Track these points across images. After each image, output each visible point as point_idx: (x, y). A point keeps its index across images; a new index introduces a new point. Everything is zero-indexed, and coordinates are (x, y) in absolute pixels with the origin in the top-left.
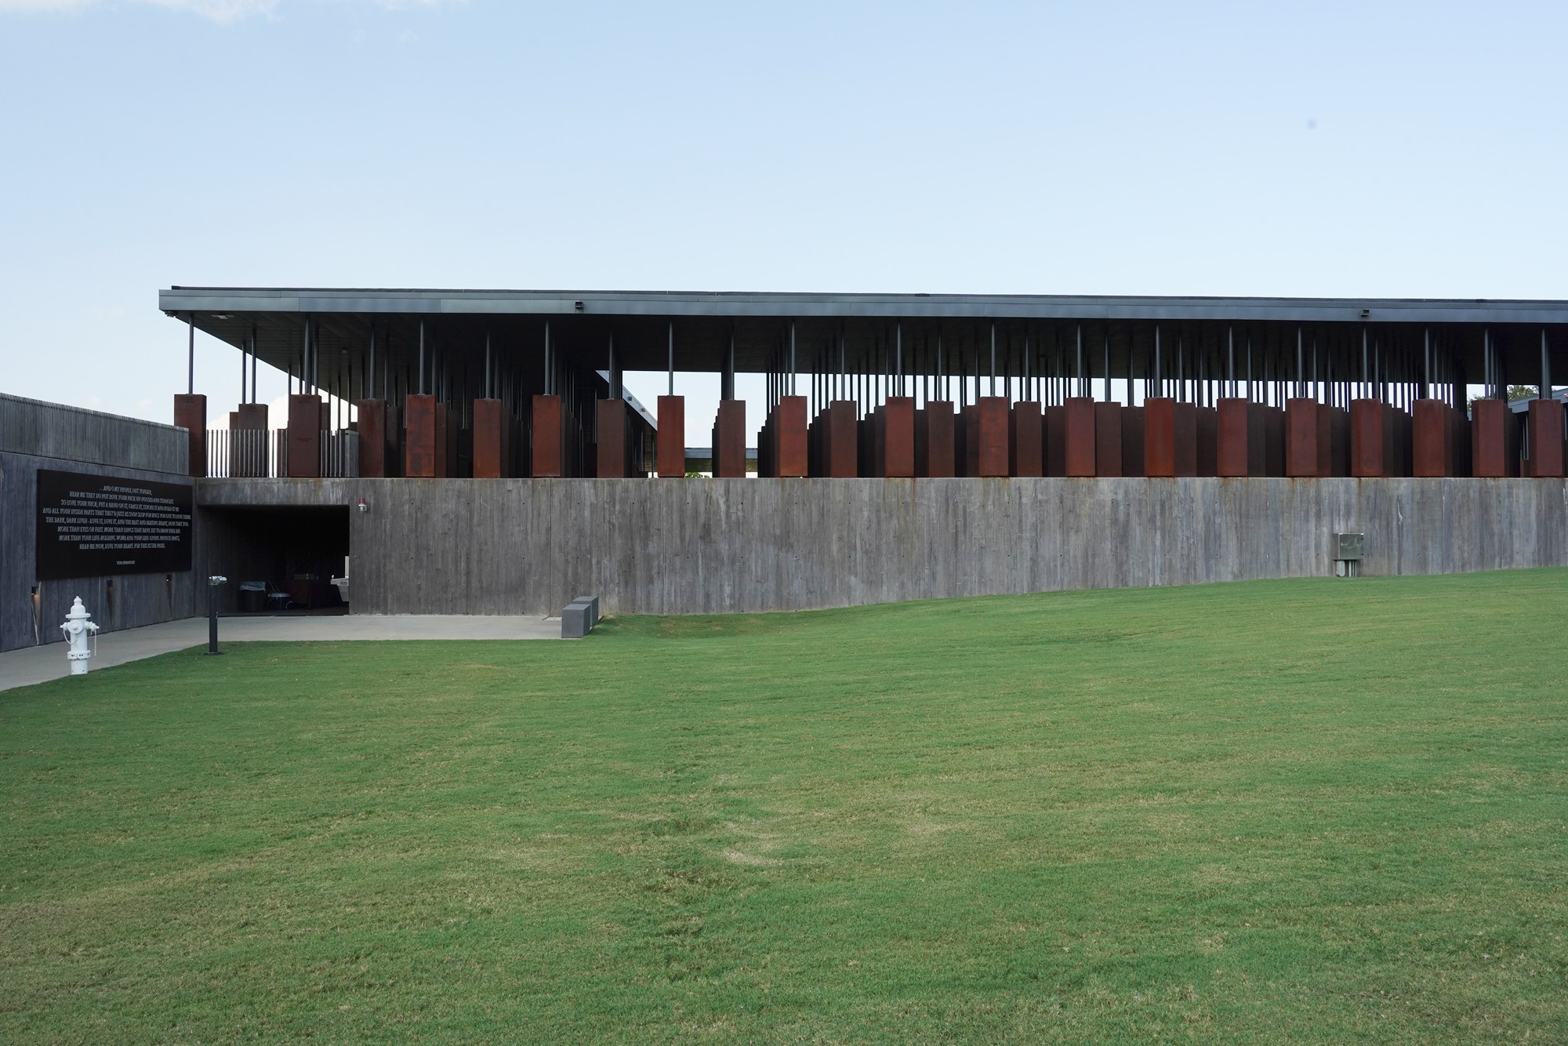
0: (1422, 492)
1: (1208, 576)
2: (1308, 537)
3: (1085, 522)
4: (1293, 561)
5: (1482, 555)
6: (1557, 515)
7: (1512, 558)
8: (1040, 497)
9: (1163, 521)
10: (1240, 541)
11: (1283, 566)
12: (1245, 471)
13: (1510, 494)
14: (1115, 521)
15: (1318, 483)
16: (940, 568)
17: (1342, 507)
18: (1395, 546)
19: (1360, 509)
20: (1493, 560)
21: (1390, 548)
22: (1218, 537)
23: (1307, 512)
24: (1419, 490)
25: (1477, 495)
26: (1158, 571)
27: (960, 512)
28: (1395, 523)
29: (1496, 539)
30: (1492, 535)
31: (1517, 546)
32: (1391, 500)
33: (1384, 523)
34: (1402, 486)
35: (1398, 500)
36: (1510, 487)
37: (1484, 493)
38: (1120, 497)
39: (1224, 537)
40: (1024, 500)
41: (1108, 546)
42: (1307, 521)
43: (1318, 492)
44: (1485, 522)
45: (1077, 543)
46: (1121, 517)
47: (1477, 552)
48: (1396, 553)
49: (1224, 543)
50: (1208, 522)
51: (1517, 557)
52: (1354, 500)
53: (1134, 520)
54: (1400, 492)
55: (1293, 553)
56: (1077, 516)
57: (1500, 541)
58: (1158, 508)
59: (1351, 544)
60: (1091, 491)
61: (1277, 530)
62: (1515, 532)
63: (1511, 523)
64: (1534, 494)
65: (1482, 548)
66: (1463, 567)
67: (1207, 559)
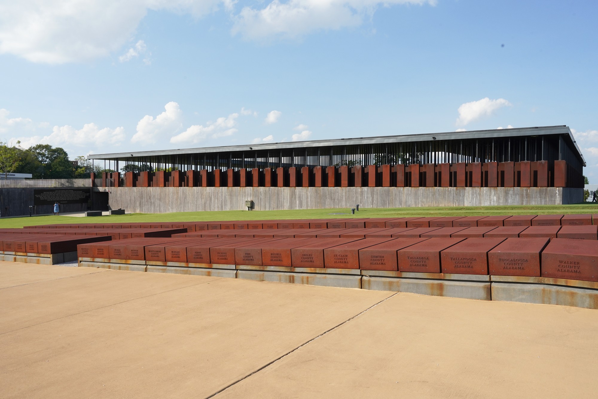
0: (265, 191)
1: (225, 209)
2: (243, 201)
3: (204, 197)
4: (240, 206)
5: (277, 206)
6: (294, 197)
7: (284, 207)
8: (197, 191)
9: (217, 197)
10: (231, 201)
11: (238, 207)
12: (232, 186)
13: (284, 191)
14: (209, 197)
15: (245, 188)
16: (182, 206)
17: (249, 194)
18: (260, 203)
19: (253, 195)
20: (280, 208)
21: (259, 204)
22: (227, 201)
23: (243, 195)
24: (264, 190)
25: (277, 192)
26: (216, 208)
27: (185, 194)
28: (260, 198)
29: (280, 202)
30: (280, 201)
31: (285, 204)
32: (259, 192)
33: (258, 198)
34: (262, 189)
35: (260, 193)
36: (284, 190)
37: (278, 191)
38: (210, 191)
39: (228, 201)
40: (195, 192)
41: (208, 202)
42: (243, 197)
43: (245, 190)
44: (278, 198)
45: (203, 201)
46: (210, 196)
47: (276, 206)
48: (260, 205)
49: (228, 202)
50: (225, 197)
51: (285, 207)
52: (252, 193)
53: (213, 197)
54: (261, 191)
55: (240, 205)
56: (203, 195)
57: (281, 203)
58: (216, 194)
59: (248, 203)
60: (205, 190)
61: (237, 199)
62: (285, 201)
63: (284, 198)
64: (289, 191)
65: (277, 204)
66: (273, 209)
67: (225, 205)
